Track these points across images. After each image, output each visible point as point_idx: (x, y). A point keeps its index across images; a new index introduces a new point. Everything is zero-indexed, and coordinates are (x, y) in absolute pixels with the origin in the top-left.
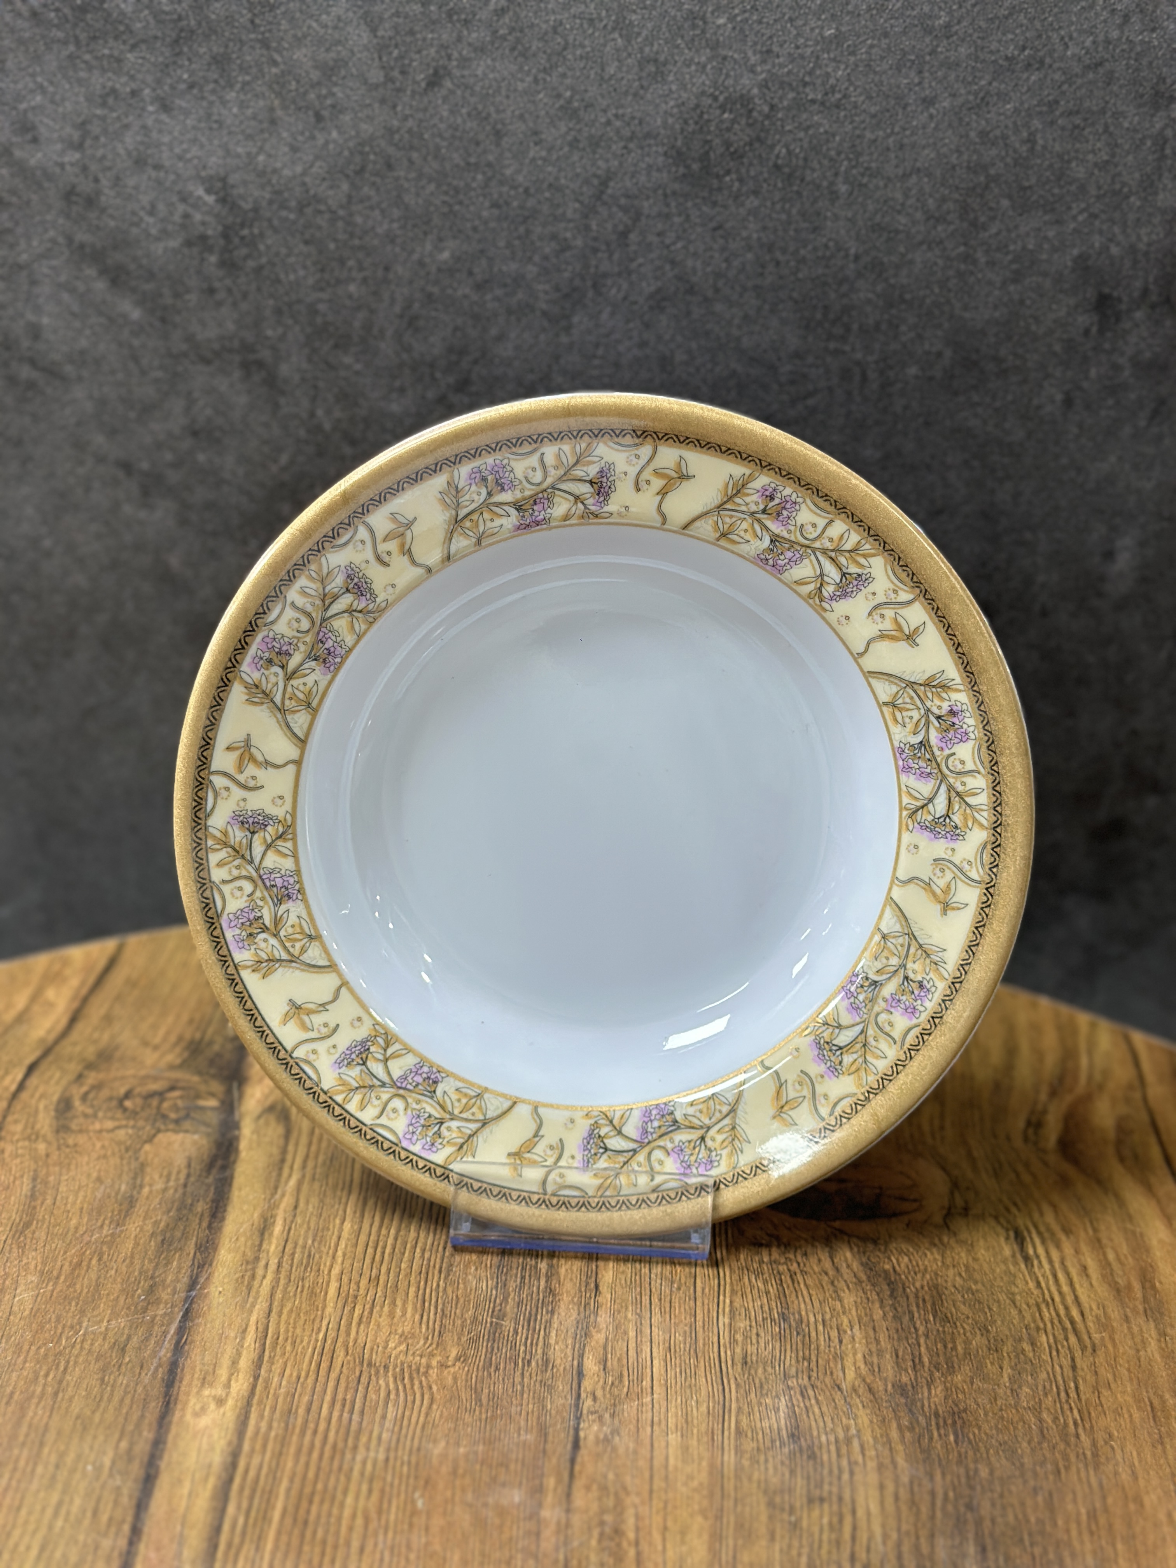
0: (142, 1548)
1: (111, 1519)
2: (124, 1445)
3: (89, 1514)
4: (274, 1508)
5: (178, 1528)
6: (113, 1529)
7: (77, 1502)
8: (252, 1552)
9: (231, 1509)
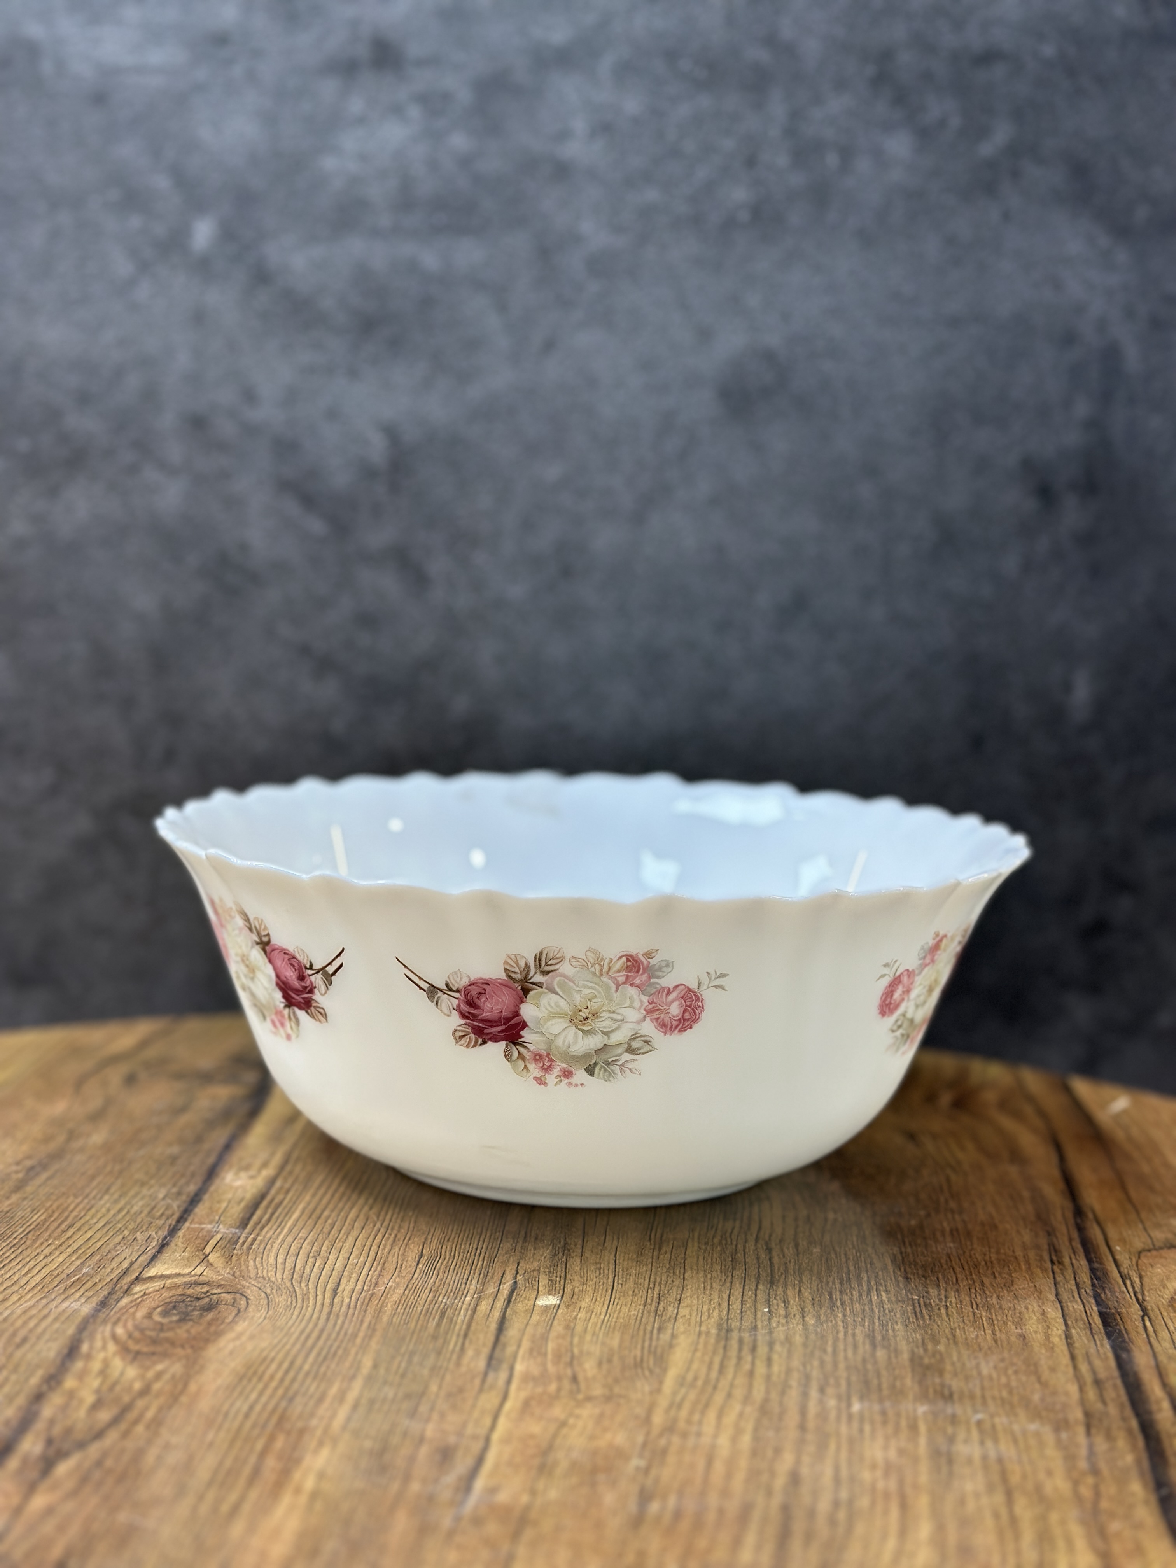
0: (187, 1224)
1: (162, 1214)
2: (174, 1190)
3: (145, 1212)
4: (293, 1213)
5: (217, 1218)
6: (164, 1217)
7: (136, 1208)
8: (275, 1227)
9: (259, 1213)
